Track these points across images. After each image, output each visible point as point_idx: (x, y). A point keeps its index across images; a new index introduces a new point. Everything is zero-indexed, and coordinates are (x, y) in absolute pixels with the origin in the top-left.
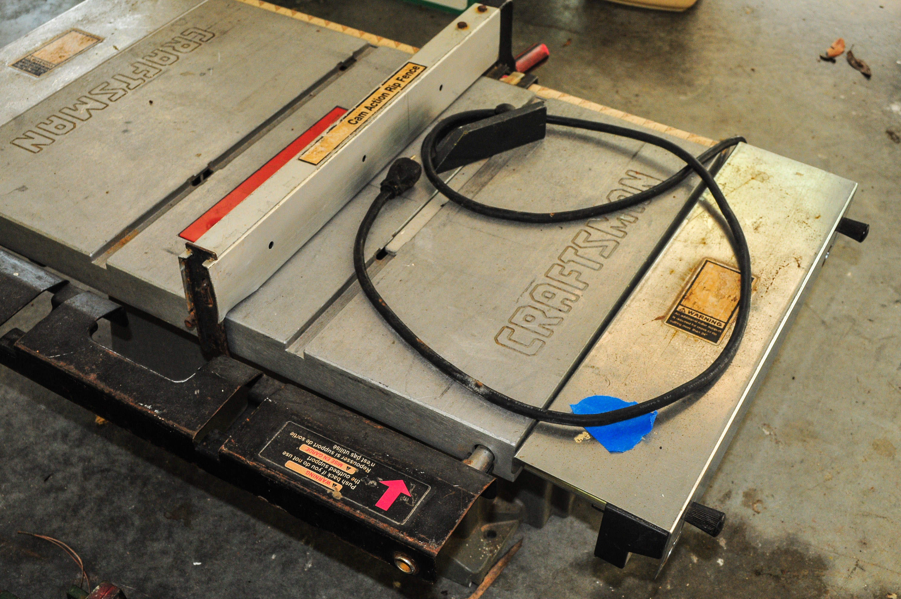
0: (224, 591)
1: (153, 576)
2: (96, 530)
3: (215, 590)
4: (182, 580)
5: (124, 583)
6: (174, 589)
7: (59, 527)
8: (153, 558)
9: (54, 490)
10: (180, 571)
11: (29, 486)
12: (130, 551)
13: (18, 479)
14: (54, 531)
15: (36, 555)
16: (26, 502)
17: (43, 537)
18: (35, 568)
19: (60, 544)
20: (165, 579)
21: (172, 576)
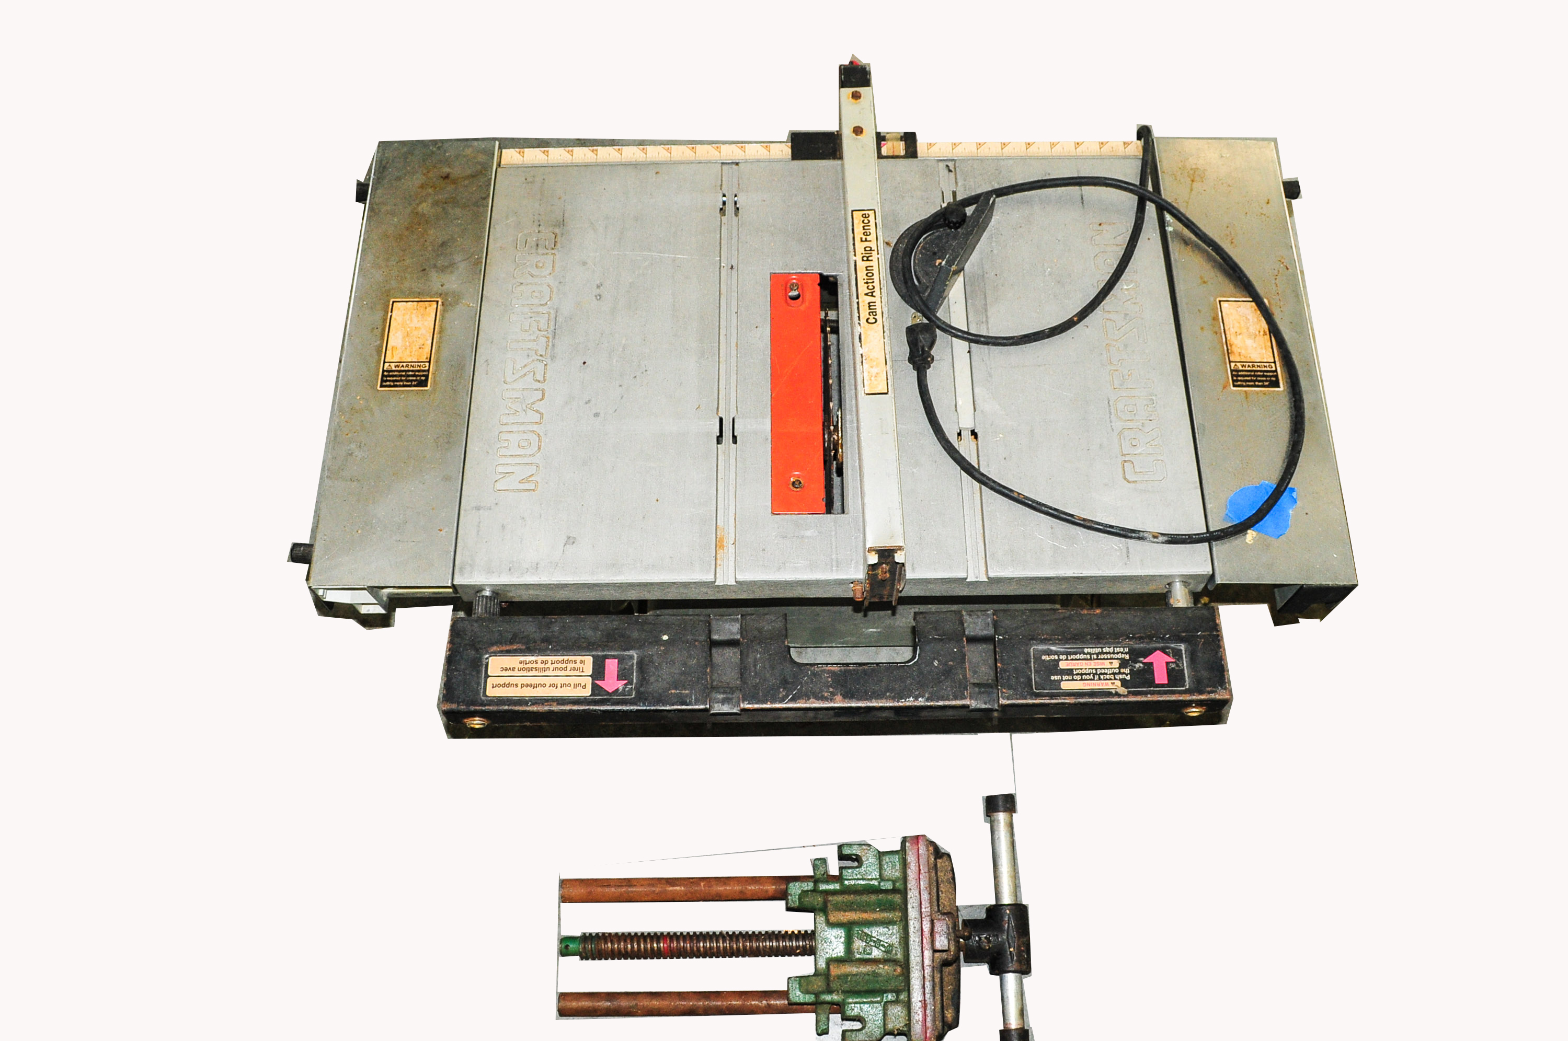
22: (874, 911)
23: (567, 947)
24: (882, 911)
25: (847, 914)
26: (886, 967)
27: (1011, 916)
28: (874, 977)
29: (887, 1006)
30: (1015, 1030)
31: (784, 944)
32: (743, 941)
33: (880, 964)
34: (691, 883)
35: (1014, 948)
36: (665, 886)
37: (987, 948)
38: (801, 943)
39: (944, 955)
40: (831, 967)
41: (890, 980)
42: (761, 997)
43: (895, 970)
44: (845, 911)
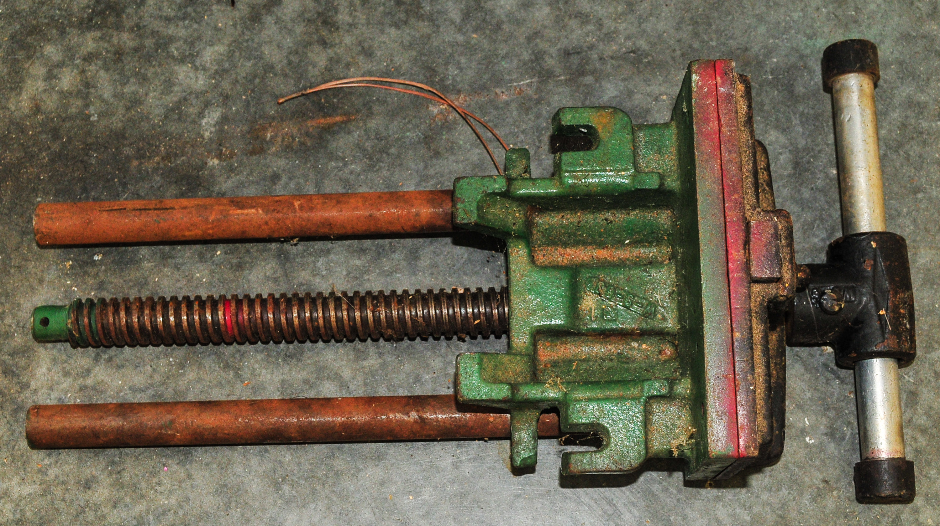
0: (665, 9)
1: (543, 45)
2: (393, 32)
3: (651, 15)
4: (590, 27)
5: (511, 81)
6: (591, 47)
7: (331, 60)
8: (519, 22)
9: (263, 11)
10: (576, 17)
11: (217, 29)
12: (475, 31)
13: (186, 28)
14: (328, 69)
15: (338, 119)
16: (237, 54)
17: (323, 87)
18: (356, 136)
19: (357, 82)
20: (566, 41)
21: (572, 31)
22: (620, 244)
23: (45, 322)
24: (635, 243)
25: (568, 250)
26: (644, 346)
27: (878, 253)
28: (623, 363)
29: (651, 405)
30: (886, 460)
31: (451, 311)
32: (373, 305)
33: (633, 340)
34: (277, 201)
35: (886, 311)
36: (228, 208)
37: (837, 309)
38: (482, 310)
39: (772, 290)
40: (540, 347)
41: (652, 367)
42: (407, 404)
43: (660, 352)
44: (565, 245)
